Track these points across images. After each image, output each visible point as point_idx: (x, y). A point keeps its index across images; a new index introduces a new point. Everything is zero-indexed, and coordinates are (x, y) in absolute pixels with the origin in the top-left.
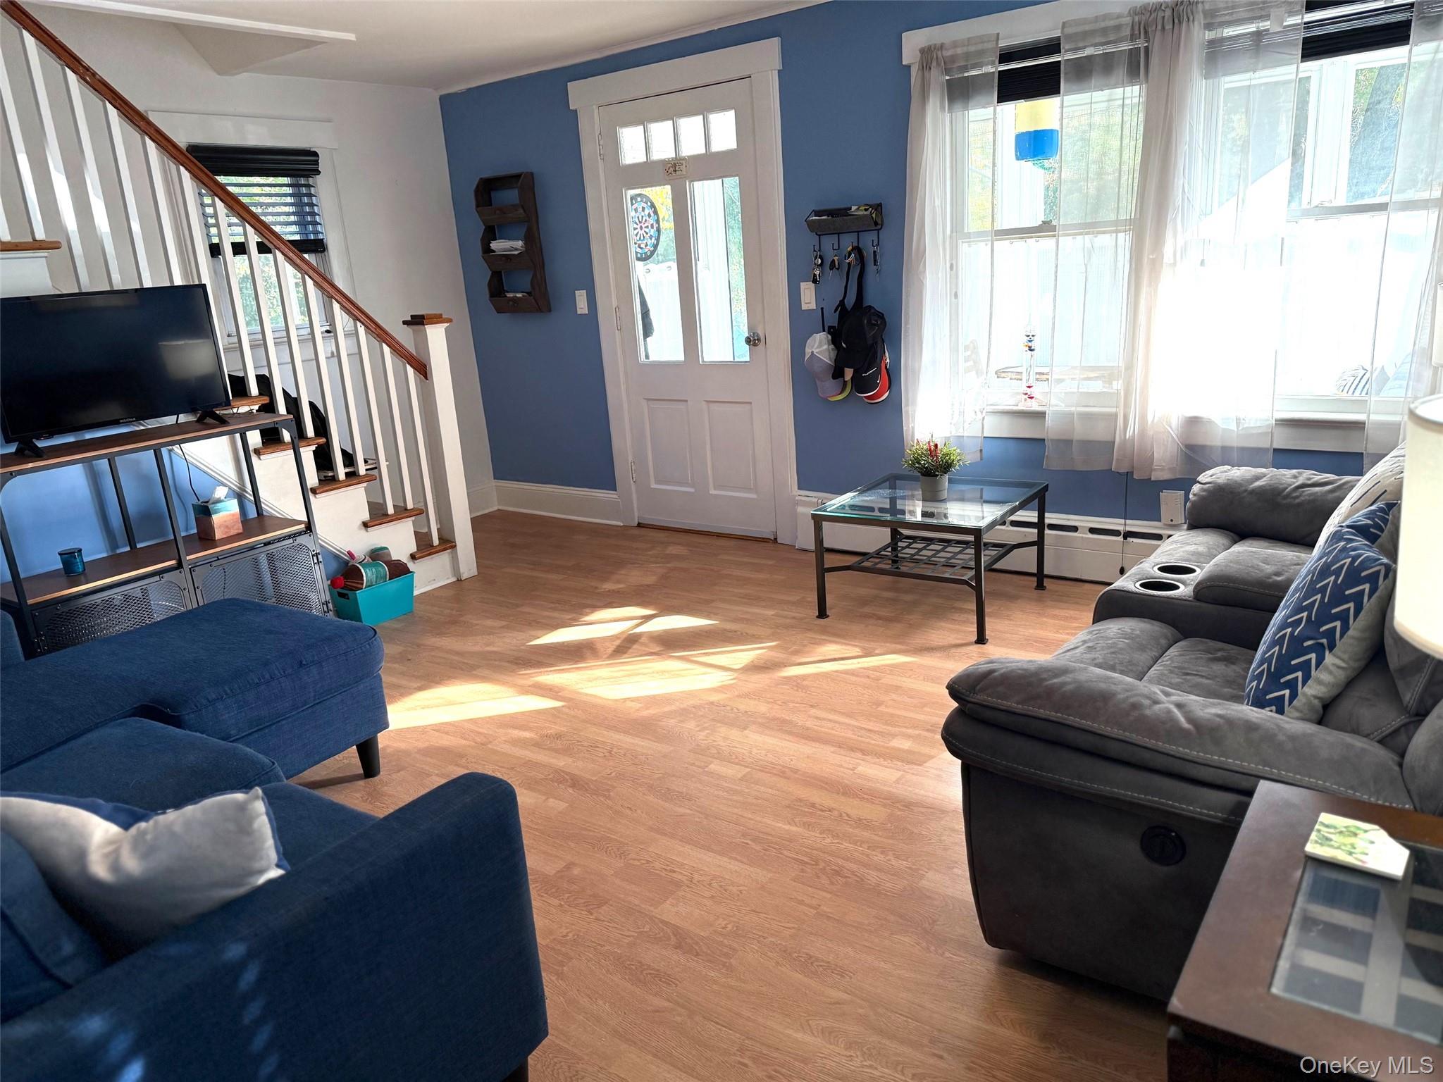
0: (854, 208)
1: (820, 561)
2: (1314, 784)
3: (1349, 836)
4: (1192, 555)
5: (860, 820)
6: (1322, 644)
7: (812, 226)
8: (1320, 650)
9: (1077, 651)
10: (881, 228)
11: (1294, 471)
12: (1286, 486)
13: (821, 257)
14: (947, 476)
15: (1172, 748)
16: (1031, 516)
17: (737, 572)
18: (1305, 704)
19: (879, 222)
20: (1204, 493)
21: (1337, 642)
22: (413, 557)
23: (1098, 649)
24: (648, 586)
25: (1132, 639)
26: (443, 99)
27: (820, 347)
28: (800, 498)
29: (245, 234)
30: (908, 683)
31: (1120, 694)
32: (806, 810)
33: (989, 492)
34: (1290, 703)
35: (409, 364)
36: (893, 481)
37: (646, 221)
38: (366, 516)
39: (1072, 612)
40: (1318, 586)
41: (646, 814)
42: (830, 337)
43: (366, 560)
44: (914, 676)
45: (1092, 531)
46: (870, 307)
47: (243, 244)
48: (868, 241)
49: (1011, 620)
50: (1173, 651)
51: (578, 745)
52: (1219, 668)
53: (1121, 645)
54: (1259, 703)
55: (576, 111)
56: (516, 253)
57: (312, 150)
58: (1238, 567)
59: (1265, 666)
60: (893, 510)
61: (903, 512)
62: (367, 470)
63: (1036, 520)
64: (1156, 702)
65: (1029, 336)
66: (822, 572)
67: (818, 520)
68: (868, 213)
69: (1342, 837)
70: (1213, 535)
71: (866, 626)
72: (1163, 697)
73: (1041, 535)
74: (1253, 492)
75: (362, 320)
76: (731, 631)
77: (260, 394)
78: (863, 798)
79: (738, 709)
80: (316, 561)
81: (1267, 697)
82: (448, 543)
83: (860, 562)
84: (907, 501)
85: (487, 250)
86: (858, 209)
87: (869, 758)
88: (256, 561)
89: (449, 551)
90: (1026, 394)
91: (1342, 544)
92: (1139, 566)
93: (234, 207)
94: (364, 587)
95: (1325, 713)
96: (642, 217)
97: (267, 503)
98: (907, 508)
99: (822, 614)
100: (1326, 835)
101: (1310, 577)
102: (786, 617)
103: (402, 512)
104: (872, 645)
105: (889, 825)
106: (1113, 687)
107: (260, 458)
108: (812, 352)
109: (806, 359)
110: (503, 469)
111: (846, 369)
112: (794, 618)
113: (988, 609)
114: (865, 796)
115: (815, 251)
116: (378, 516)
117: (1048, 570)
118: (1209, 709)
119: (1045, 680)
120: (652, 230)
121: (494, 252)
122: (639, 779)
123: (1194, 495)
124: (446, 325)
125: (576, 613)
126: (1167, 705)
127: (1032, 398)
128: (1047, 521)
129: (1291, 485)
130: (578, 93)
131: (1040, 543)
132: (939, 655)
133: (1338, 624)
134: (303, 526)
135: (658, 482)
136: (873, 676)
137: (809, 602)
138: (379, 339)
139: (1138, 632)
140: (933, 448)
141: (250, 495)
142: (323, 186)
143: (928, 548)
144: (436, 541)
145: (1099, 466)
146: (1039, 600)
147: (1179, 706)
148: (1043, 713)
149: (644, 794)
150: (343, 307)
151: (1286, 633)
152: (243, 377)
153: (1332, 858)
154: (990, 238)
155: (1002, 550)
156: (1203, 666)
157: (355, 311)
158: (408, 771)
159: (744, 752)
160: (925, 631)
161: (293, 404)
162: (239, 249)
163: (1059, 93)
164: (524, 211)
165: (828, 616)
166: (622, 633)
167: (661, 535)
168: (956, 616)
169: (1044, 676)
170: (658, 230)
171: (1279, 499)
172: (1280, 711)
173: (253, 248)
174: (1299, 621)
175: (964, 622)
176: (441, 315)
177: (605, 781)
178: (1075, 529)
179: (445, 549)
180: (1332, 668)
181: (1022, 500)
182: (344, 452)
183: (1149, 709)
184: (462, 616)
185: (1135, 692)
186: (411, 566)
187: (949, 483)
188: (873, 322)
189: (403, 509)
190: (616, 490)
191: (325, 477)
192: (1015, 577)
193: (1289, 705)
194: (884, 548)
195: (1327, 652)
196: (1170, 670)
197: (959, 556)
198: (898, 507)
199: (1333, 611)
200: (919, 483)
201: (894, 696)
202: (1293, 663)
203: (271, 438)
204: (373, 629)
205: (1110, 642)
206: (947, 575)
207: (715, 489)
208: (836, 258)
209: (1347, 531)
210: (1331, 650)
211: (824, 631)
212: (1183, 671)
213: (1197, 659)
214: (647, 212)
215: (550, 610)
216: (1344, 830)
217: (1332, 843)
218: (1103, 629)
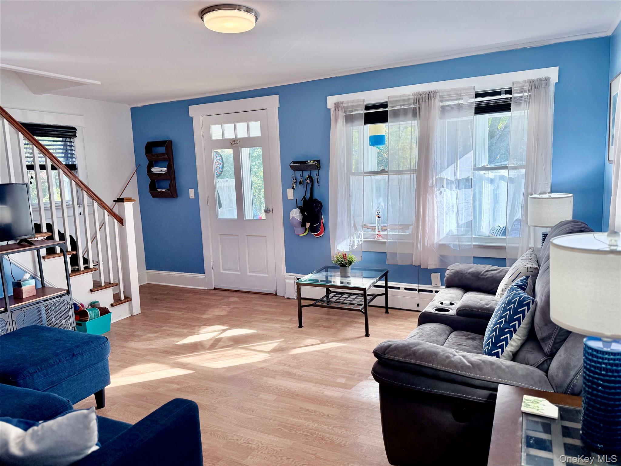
0: (309, 161)
1: (300, 303)
2: (518, 385)
3: (536, 403)
4: (451, 298)
5: (328, 415)
6: (511, 331)
7: (292, 167)
8: (511, 333)
9: (415, 337)
10: (319, 169)
11: (484, 265)
12: (481, 271)
13: (295, 179)
14: (350, 267)
15: (464, 373)
16: (382, 283)
17: (261, 309)
18: (507, 354)
19: (319, 167)
20: (451, 274)
21: (517, 329)
22: (112, 305)
23: (424, 336)
24: (222, 315)
25: (436, 331)
26: (132, 109)
27: (296, 214)
28: (287, 276)
29: (46, 161)
30: (340, 354)
31: (441, 352)
32: (305, 412)
33: (365, 273)
34: (501, 354)
35: (115, 219)
36: (327, 269)
37: (218, 161)
38: (92, 287)
39: (401, 323)
40: (507, 308)
41: (234, 419)
42: (300, 210)
43: (89, 308)
44: (342, 351)
45: (406, 289)
46: (316, 199)
47: (44, 165)
48: (314, 174)
49: (377, 326)
50: (452, 336)
51: (199, 389)
52: (470, 342)
53: (432, 334)
54: (490, 354)
55: (192, 117)
56: (163, 173)
57: (73, 127)
58: (472, 302)
59: (490, 340)
60: (327, 281)
61: (331, 282)
62: (93, 266)
63: (384, 285)
64: (455, 355)
65: (378, 212)
66: (300, 307)
67: (299, 285)
68: (314, 163)
69: (533, 404)
70: (456, 290)
71: (319, 330)
72: (456, 353)
73: (386, 291)
74: (469, 273)
75: (96, 200)
76: (262, 335)
77: (48, 231)
78: (329, 405)
79: (269, 369)
80: (70, 308)
81: (493, 352)
82: (128, 299)
83: (315, 303)
84: (332, 277)
85: (149, 170)
86: (310, 162)
87: (329, 387)
88: (39, 309)
89: (128, 302)
90: (378, 235)
91: (514, 292)
92: (432, 302)
93: (42, 150)
94: (89, 320)
95: (514, 357)
96: (216, 160)
97: (47, 281)
98: (333, 280)
99: (300, 326)
100: (527, 403)
101: (504, 305)
102: (284, 327)
103: (108, 285)
104: (323, 338)
105: (341, 417)
106: (438, 350)
107: (45, 261)
108: (293, 216)
109: (290, 219)
110: (150, 265)
111: (307, 223)
112: (288, 328)
113: (369, 322)
114: (329, 404)
115: (293, 177)
116: (97, 286)
117: (390, 305)
118: (475, 357)
119: (411, 348)
120: (220, 166)
121: (153, 172)
122: (228, 403)
123: (447, 274)
124: (133, 202)
125: (190, 329)
126: (459, 356)
127: (380, 236)
128: (388, 285)
129: (483, 271)
130: (193, 110)
131: (386, 294)
132: (351, 342)
133: (517, 322)
134: (66, 291)
135: (224, 270)
136: (325, 352)
137: (294, 321)
138: (103, 208)
139: (437, 329)
140: (344, 255)
141: (39, 277)
142: (77, 142)
143: (343, 296)
144: (123, 298)
145: (407, 263)
146: (387, 318)
147: (463, 356)
148: (413, 361)
149: (231, 410)
150: (88, 194)
151: (497, 327)
152: (40, 224)
153: (532, 412)
154: (362, 175)
155: (372, 297)
156: (464, 342)
157: (94, 196)
158: (118, 404)
159: (274, 388)
160: (343, 332)
161: (62, 236)
162: (43, 167)
163: (388, 122)
164: (168, 156)
165: (303, 327)
166: (213, 337)
167: (226, 293)
168: (356, 325)
169: (411, 346)
170: (223, 166)
171: (480, 276)
172: (498, 357)
173: (49, 167)
174: (502, 322)
175: (359, 327)
176: (131, 198)
177: (213, 405)
178: (399, 288)
179: (127, 301)
180: (516, 340)
181: (380, 276)
182: (84, 258)
183: (453, 358)
184: (135, 332)
185: (446, 352)
186: (110, 309)
187: (351, 270)
188: (318, 205)
189: (109, 283)
190: (204, 274)
191: (74, 269)
192: (377, 308)
193: (501, 355)
194: (324, 297)
195: (513, 334)
196: (452, 343)
197: (356, 300)
198: (329, 280)
199: (515, 317)
200: (339, 270)
201: (335, 360)
202: (501, 338)
203: (51, 251)
204: (106, 337)
205: (428, 333)
206: (352, 308)
207: (250, 273)
208: (302, 180)
209: (515, 287)
210: (515, 333)
211: (302, 333)
212: (458, 344)
213: (461, 339)
214: (218, 158)
215: (177, 328)
216: (533, 401)
217: (530, 406)
218: (424, 328)
